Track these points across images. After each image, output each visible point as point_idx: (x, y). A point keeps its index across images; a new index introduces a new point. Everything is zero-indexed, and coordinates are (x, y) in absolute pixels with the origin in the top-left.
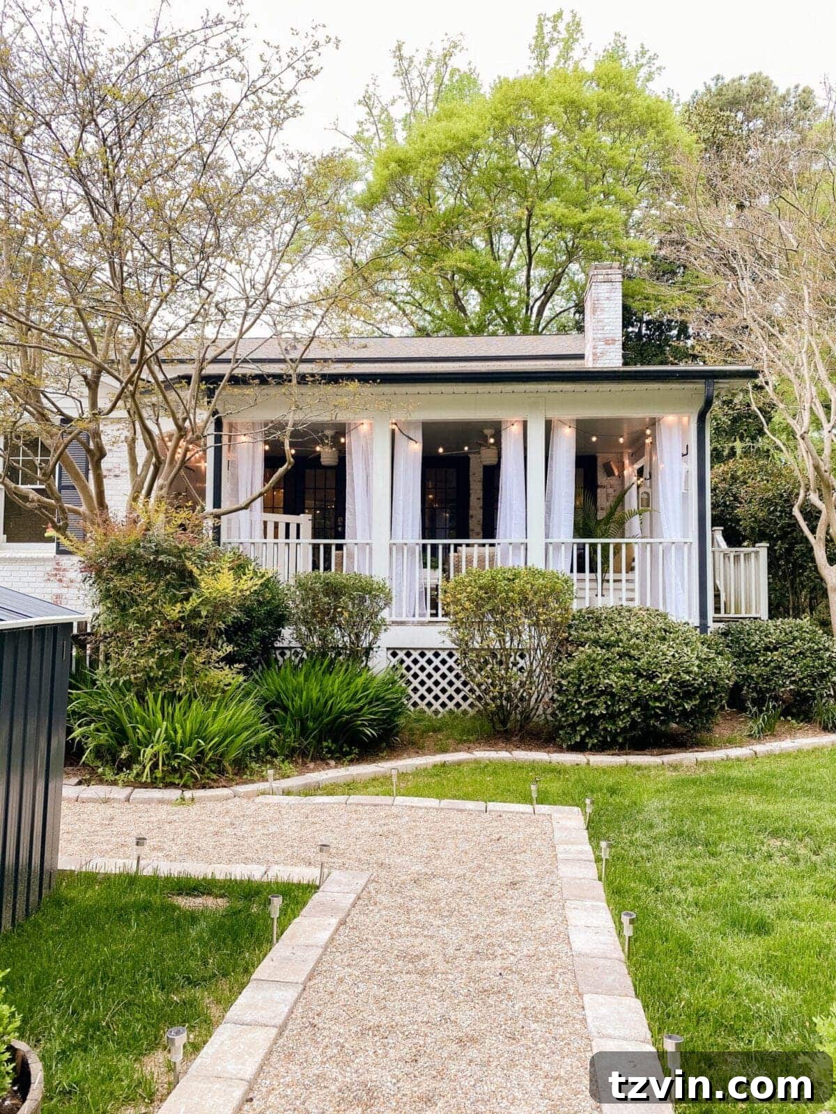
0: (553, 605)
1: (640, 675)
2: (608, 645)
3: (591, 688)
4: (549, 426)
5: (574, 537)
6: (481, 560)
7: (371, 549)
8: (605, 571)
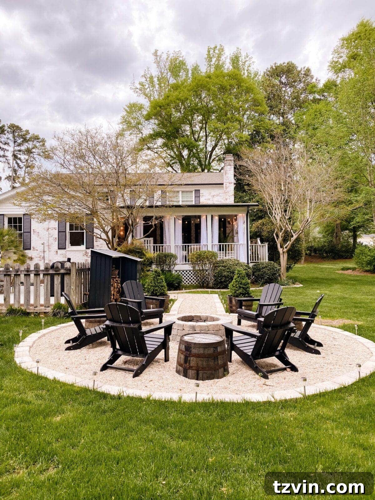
0: (213, 258)
1: (231, 273)
2: (225, 267)
3: (221, 275)
4: (212, 216)
5: (219, 243)
6: (197, 249)
7: (170, 247)
8: (226, 250)
